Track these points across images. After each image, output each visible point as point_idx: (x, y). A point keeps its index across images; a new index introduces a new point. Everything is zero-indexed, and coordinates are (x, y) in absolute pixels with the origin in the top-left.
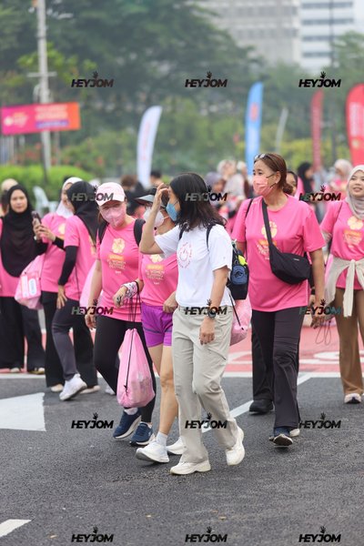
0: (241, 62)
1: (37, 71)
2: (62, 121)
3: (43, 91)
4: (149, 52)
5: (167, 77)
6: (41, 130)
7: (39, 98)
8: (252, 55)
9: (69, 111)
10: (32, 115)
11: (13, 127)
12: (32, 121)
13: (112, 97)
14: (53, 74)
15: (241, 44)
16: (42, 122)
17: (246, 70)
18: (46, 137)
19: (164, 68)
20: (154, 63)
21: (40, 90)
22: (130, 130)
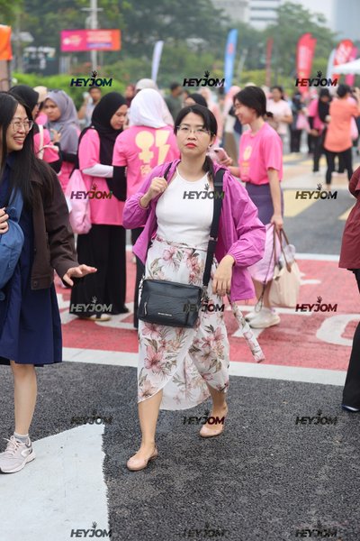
0: (216, 19)
1: (89, 7)
2: (107, 43)
3: (93, 21)
4: (159, 9)
5: (168, 26)
6: (91, 49)
7: (90, 26)
8: (224, 14)
9: (112, 36)
10: (84, 37)
11: (70, 46)
12: (85, 42)
13: (137, 34)
14: (101, 9)
15: (217, 7)
16: (92, 43)
17: (218, 24)
18: (94, 55)
19: (167, 20)
20: (161, 16)
21: (91, 21)
22: (144, 58)
